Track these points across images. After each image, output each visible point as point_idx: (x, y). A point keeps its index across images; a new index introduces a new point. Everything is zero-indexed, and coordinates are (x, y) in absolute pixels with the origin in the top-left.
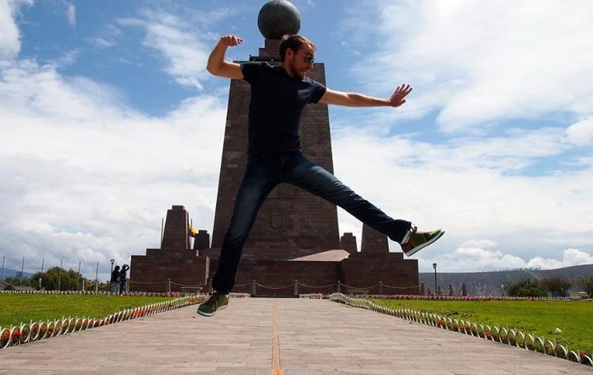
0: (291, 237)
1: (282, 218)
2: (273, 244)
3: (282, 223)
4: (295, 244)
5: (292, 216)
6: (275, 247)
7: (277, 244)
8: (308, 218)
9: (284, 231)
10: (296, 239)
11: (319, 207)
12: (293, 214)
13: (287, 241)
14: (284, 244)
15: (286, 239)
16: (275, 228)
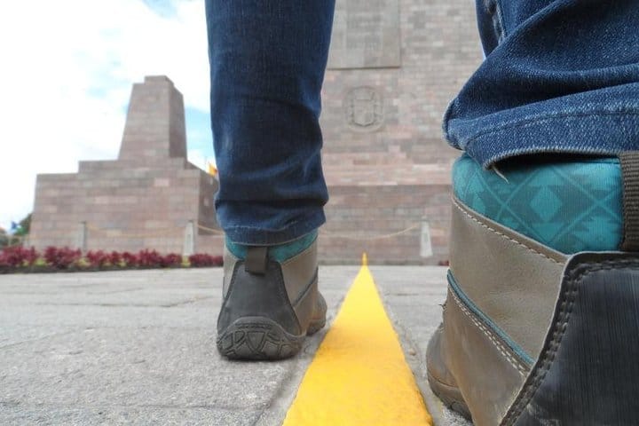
0: (396, 143)
1: (375, 106)
2: (360, 156)
3: (375, 115)
4: (403, 156)
5: (396, 102)
6: (363, 162)
7: (367, 156)
8: (428, 104)
9: (381, 130)
10: (406, 146)
11: (451, 81)
12: (397, 97)
13: (387, 150)
14: (381, 155)
15: (384, 146)
16: (360, 125)
